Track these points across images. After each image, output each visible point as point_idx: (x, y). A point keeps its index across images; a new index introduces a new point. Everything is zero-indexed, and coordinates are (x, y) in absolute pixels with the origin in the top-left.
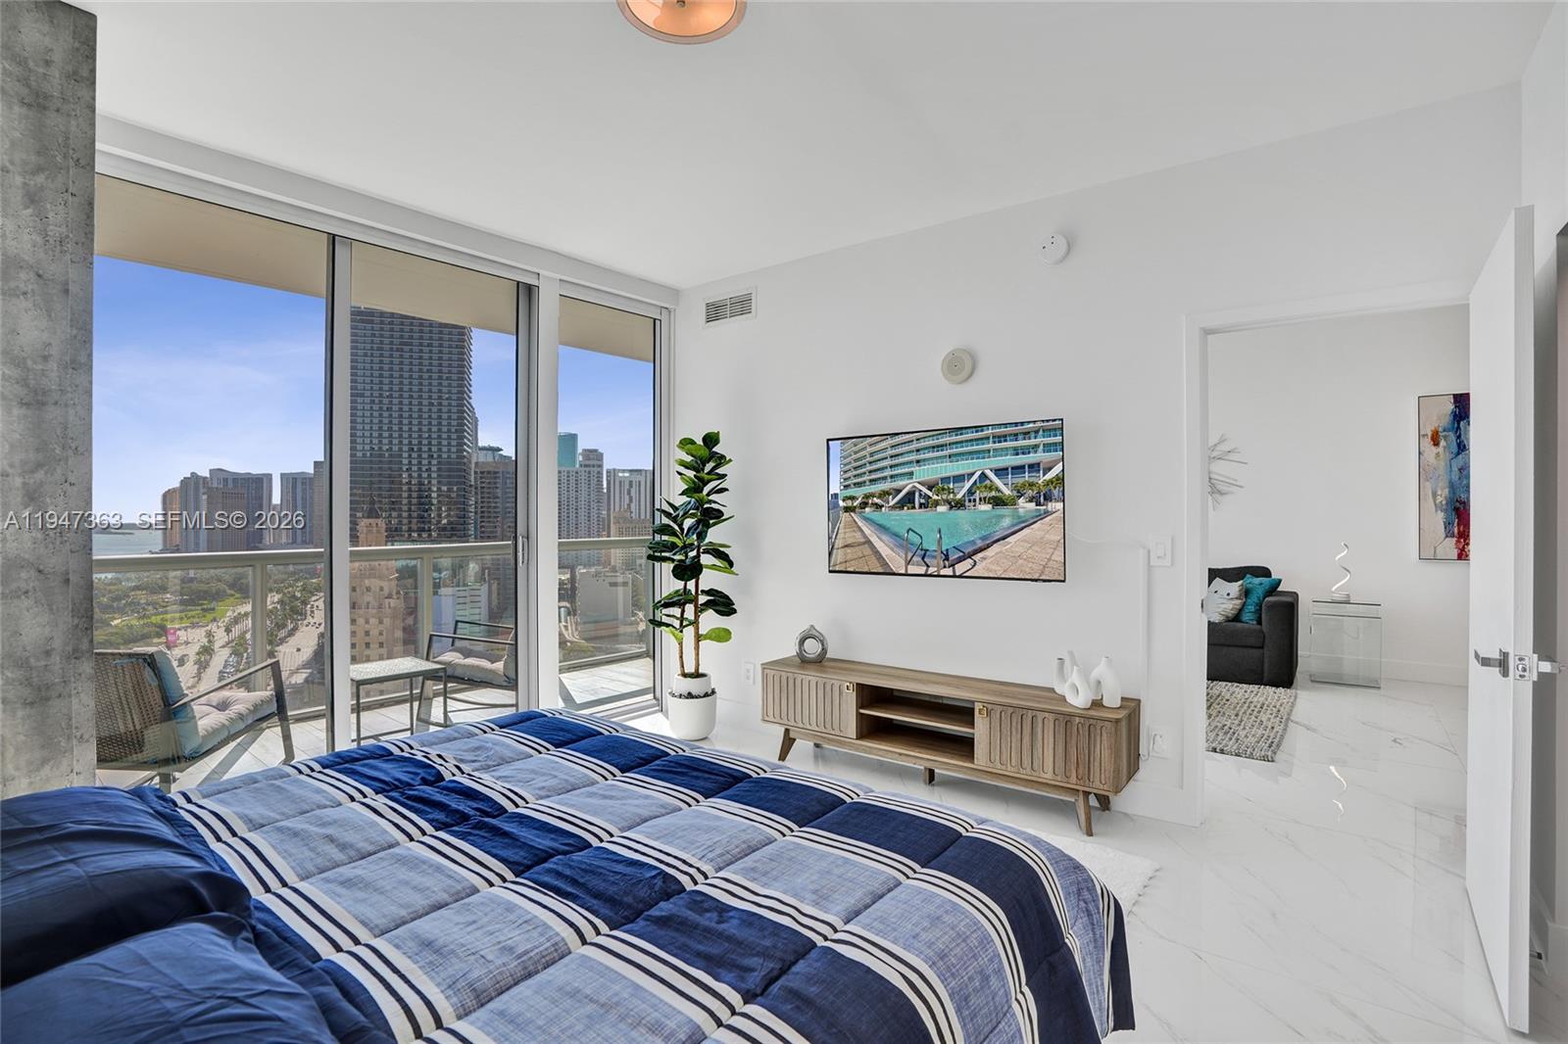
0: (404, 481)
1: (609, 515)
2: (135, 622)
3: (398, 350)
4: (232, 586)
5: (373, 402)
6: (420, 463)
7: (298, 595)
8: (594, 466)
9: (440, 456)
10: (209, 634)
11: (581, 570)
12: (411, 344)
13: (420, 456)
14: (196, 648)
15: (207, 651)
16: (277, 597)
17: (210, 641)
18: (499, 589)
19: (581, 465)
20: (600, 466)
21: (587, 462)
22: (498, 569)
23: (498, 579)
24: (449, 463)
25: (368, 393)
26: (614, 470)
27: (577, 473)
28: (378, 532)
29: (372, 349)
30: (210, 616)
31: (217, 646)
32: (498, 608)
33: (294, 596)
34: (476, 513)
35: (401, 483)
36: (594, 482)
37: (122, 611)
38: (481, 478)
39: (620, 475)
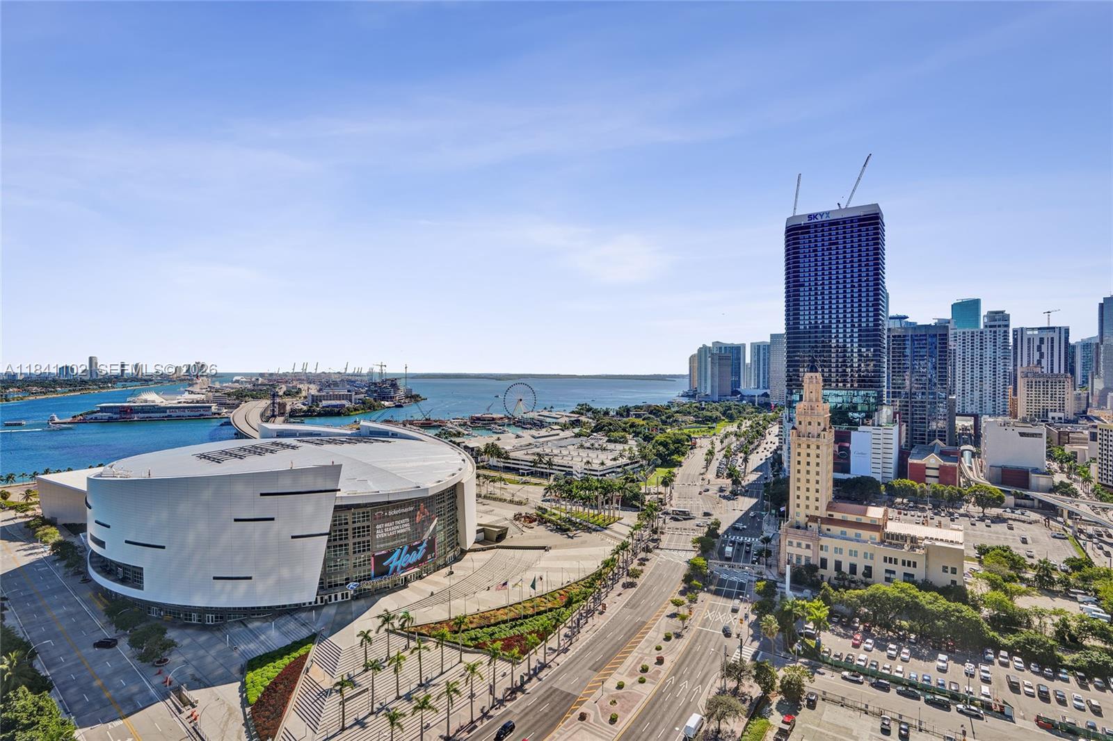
0: (833, 345)
1: (1015, 370)
2: (677, 431)
3: (828, 249)
4: (724, 414)
5: (810, 290)
6: (845, 331)
7: (761, 422)
8: (999, 326)
9: (860, 326)
10: (712, 443)
11: (985, 419)
12: (837, 243)
13: (845, 326)
14: (706, 451)
15: (711, 453)
16: (749, 423)
17: (713, 448)
18: (907, 430)
19: (986, 326)
20: (1007, 326)
21: (992, 323)
22: (907, 414)
23: (907, 422)
24: (868, 331)
25: (807, 284)
26: (1022, 329)
27: (981, 333)
28: (817, 382)
29: (810, 252)
30: (712, 432)
31: (716, 450)
32: (906, 446)
33: (758, 423)
34: (888, 368)
35: (830, 347)
36: (1000, 341)
37: (672, 426)
38: (893, 341)
39: (1029, 333)
